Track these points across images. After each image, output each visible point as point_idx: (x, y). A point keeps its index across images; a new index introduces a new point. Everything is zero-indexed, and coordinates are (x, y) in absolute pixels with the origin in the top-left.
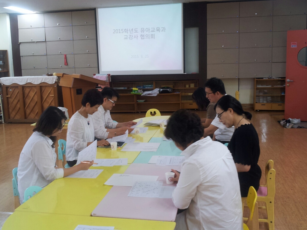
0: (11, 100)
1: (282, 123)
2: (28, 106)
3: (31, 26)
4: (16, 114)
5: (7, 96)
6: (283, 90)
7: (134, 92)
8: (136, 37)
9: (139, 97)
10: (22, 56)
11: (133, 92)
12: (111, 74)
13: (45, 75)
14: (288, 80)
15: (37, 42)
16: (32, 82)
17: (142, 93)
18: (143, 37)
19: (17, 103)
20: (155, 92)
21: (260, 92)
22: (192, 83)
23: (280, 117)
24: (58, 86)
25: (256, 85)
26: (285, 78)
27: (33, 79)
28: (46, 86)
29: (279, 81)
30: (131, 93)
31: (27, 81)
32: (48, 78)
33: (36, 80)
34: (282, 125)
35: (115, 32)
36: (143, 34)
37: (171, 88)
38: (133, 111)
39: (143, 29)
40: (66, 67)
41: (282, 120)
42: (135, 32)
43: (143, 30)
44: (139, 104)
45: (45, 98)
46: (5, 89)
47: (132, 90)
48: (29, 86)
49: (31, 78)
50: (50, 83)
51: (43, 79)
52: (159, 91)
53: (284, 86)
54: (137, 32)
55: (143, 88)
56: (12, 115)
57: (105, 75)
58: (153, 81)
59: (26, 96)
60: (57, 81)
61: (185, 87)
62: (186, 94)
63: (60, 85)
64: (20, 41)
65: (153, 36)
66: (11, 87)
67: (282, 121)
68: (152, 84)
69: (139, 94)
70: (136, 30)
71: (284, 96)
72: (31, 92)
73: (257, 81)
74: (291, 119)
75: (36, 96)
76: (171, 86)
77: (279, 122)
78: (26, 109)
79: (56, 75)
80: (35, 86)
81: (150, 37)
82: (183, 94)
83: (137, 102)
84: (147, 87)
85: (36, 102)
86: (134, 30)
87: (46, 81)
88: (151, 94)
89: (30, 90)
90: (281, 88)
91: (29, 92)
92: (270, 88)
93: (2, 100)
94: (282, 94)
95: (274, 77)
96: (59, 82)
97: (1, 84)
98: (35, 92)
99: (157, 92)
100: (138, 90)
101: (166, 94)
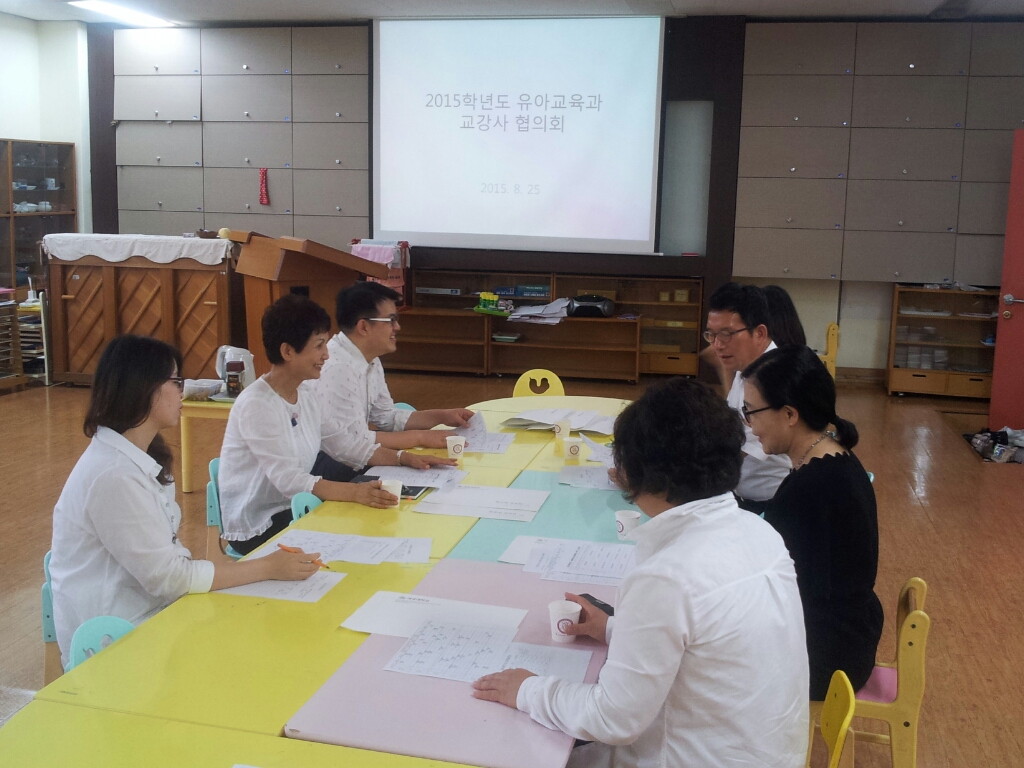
0: (75, 311)
1: (978, 441)
3: (157, 69)
5: (64, 296)
6: (990, 328)
7: (485, 306)
8: (502, 121)
9: (500, 324)
10: (122, 166)
11: (481, 308)
12: (412, 243)
13: (192, 234)
14: (1008, 297)
15: (173, 121)
16: (146, 254)
17: (511, 312)
18: (525, 125)
19: (97, 320)
20: (556, 311)
21: (909, 331)
22: (681, 287)
23: (976, 421)
24: (232, 271)
25: (899, 309)
26: (999, 288)
27: (152, 243)
28: (192, 271)
29: (977, 296)
30: (475, 308)
31: (131, 251)
32: (202, 246)
33: (163, 248)
34: (979, 449)
35: (433, 103)
36: (524, 114)
37: (609, 300)
38: (478, 371)
39: (526, 98)
40: (263, 209)
41: (981, 433)
42: (500, 105)
43: (524, 102)
44: (499, 349)
45: (189, 309)
46: (57, 274)
47: (477, 301)
48: (136, 268)
49: (147, 242)
50: (207, 261)
51: (183, 246)
52: (568, 307)
53: (995, 315)
54: (505, 105)
55: (515, 295)
56: (77, 361)
57: (390, 243)
58: (550, 273)
59: (125, 300)
60: (229, 256)
61: (657, 298)
62: (659, 323)
63: (238, 270)
64: (117, 117)
65: (557, 124)
66: (79, 267)
67: (979, 436)
68: (546, 282)
69: (500, 313)
70: (502, 99)
71: (991, 350)
72: (142, 287)
73: (900, 292)
74: (1009, 431)
75: (158, 302)
76: (610, 294)
77: (969, 438)
79: (228, 235)
80: (157, 269)
81: (549, 126)
82: (650, 323)
83: (494, 340)
84: (527, 291)
85: (157, 321)
86: (495, 100)
87: (195, 255)
88: (540, 317)
89: (141, 282)
90: (984, 323)
91: (137, 288)
92: (945, 321)
93: (48, 310)
94: (986, 344)
95: (962, 285)
96: (236, 262)
97: (45, 256)
98: (155, 289)
99: (561, 312)
100: (497, 301)
101: (591, 320)
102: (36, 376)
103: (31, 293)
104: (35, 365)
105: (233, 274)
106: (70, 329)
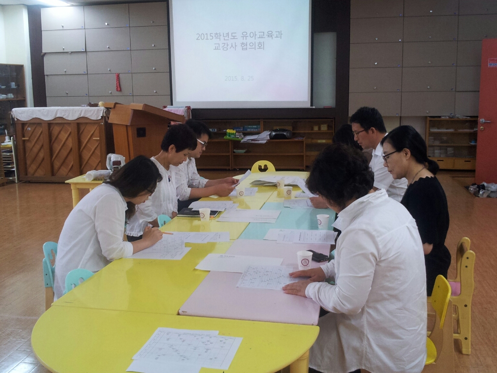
0: (29, 145)
1: (472, 189)
2: (56, 156)
3: (63, 27)
4: (38, 167)
5: (23, 139)
6: (474, 136)
8: (234, 45)
9: (237, 144)
10: (47, 75)
11: (228, 137)
12: (192, 107)
13: (86, 105)
14: (482, 120)
15: (72, 52)
16: (64, 116)
17: (242, 138)
18: (245, 47)
19: (40, 150)
20: (264, 137)
21: (435, 139)
22: (324, 123)
23: (468, 180)
24: (106, 123)
25: (429, 129)
26: (477, 117)
27: (66, 111)
28: (87, 123)
29: (466, 121)
30: (225, 137)
31: (56, 114)
32: (91, 111)
33: (71, 113)
34: (472, 192)
35: (200, 38)
36: (244, 41)
37: (289, 131)
38: (227, 168)
39: (245, 34)
40: (118, 93)
41: (472, 185)
42: (233, 37)
43: (244, 36)
44: (236, 157)
45: (85, 143)
46: (19, 127)
47: (225, 134)
48: (60, 123)
49: (63, 110)
50: (94, 118)
51: (82, 111)
52: (270, 135)
53: (475, 129)
54: (235, 37)
55: (243, 130)
56: (31, 170)
57: (182, 107)
58: (260, 119)
59: (53, 139)
60: (105, 115)
61: (312, 129)
62: (314, 141)
63: (109, 121)
64: (44, 51)
65: (261, 46)
66: (31, 124)
68: (258, 124)
69: (237, 139)
70: (233, 35)
71: (475, 147)
72: (62, 132)
73: (430, 121)
74: (485, 184)
75: (70, 139)
76: (290, 128)
77: (467, 188)
78: (54, 160)
79: (103, 105)
80: (69, 123)
81: (257, 47)
82: (309, 141)
83: (234, 152)
84: (249, 128)
85: (70, 149)
86: (230, 35)
87: (88, 115)
88: (256, 140)
89: (61, 130)
90: (470, 134)
91: (60, 132)
92: (452, 134)
93: (16, 146)
94: (472, 144)
95: (459, 116)
96: (108, 118)
97: (13, 119)
98: (68, 133)
99: (266, 137)
100: (235, 133)
101: (281, 140)
102: (11, 178)
103: (7, 138)
104: (10, 173)
105: (107, 124)
106: (27, 155)
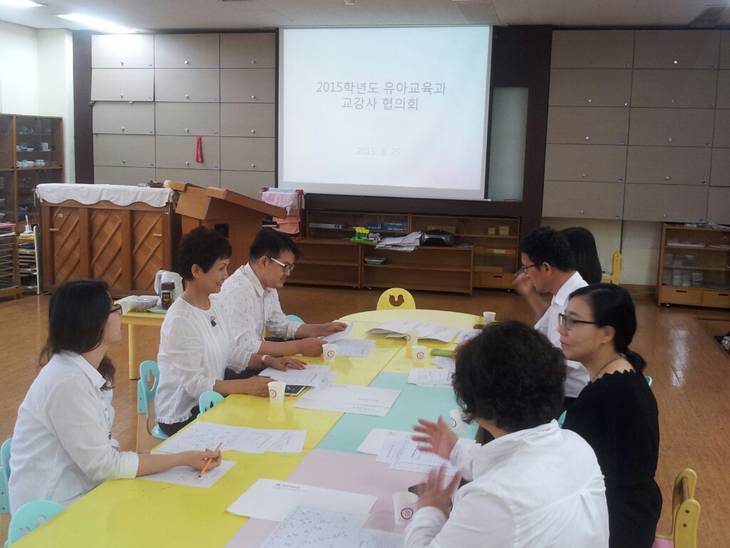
0: (59, 240)
1: (726, 342)
3: (122, 64)
4: (71, 273)
5: (51, 229)
7: (359, 238)
8: (372, 102)
9: (370, 250)
10: (97, 134)
11: (357, 239)
12: (306, 191)
13: (145, 185)
15: (134, 102)
16: (111, 199)
17: (378, 242)
18: (389, 105)
19: (74, 248)
20: (411, 241)
21: (674, 258)
22: (503, 224)
23: (723, 326)
24: (173, 211)
25: (666, 241)
27: (115, 191)
28: (145, 212)
29: (723, 233)
30: (352, 239)
31: (100, 197)
32: (152, 193)
33: (122, 194)
35: (322, 89)
36: (389, 96)
37: (451, 234)
38: (354, 285)
39: (390, 85)
40: (199, 166)
42: (371, 90)
43: (389, 88)
44: (369, 269)
45: (142, 239)
46: (46, 213)
47: (353, 233)
48: (106, 209)
49: (112, 190)
50: (155, 204)
51: (138, 193)
52: (421, 238)
54: (375, 90)
55: (382, 229)
56: (61, 276)
57: (290, 191)
58: (407, 213)
59: (95, 232)
60: (171, 201)
61: (486, 232)
62: (489, 251)
63: (178, 211)
64: (93, 98)
65: (413, 104)
66: (62, 208)
67: (726, 338)
68: (404, 220)
69: (370, 243)
70: (372, 86)
72: (108, 223)
73: (668, 230)
75: (119, 234)
76: (451, 229)
77: (719, 339)
78: (94, 264)
79: (171, 186)
80: (119, 210)
81: (407, 105)
82: (481, 250)
83: (366, 262)
84: (392, 226)
85: (118, 248)
86: (367, 86)
87: (146, 200)
88: (399, 246)
89: (107, 219)
90: (729, 252)
91: (105, 223)
92: (698, 250)
93: (40, 238)
95: (713, 224)
96: (176, 205)
97: (38, 200)
98: (117, 225)
99: (415, 242)
100: (368, 234)
101: (437, 248)
102: (30, 287)
103: (27, 227)
104: (30, 279)
105: (174, 214)
106: (56, 254)
